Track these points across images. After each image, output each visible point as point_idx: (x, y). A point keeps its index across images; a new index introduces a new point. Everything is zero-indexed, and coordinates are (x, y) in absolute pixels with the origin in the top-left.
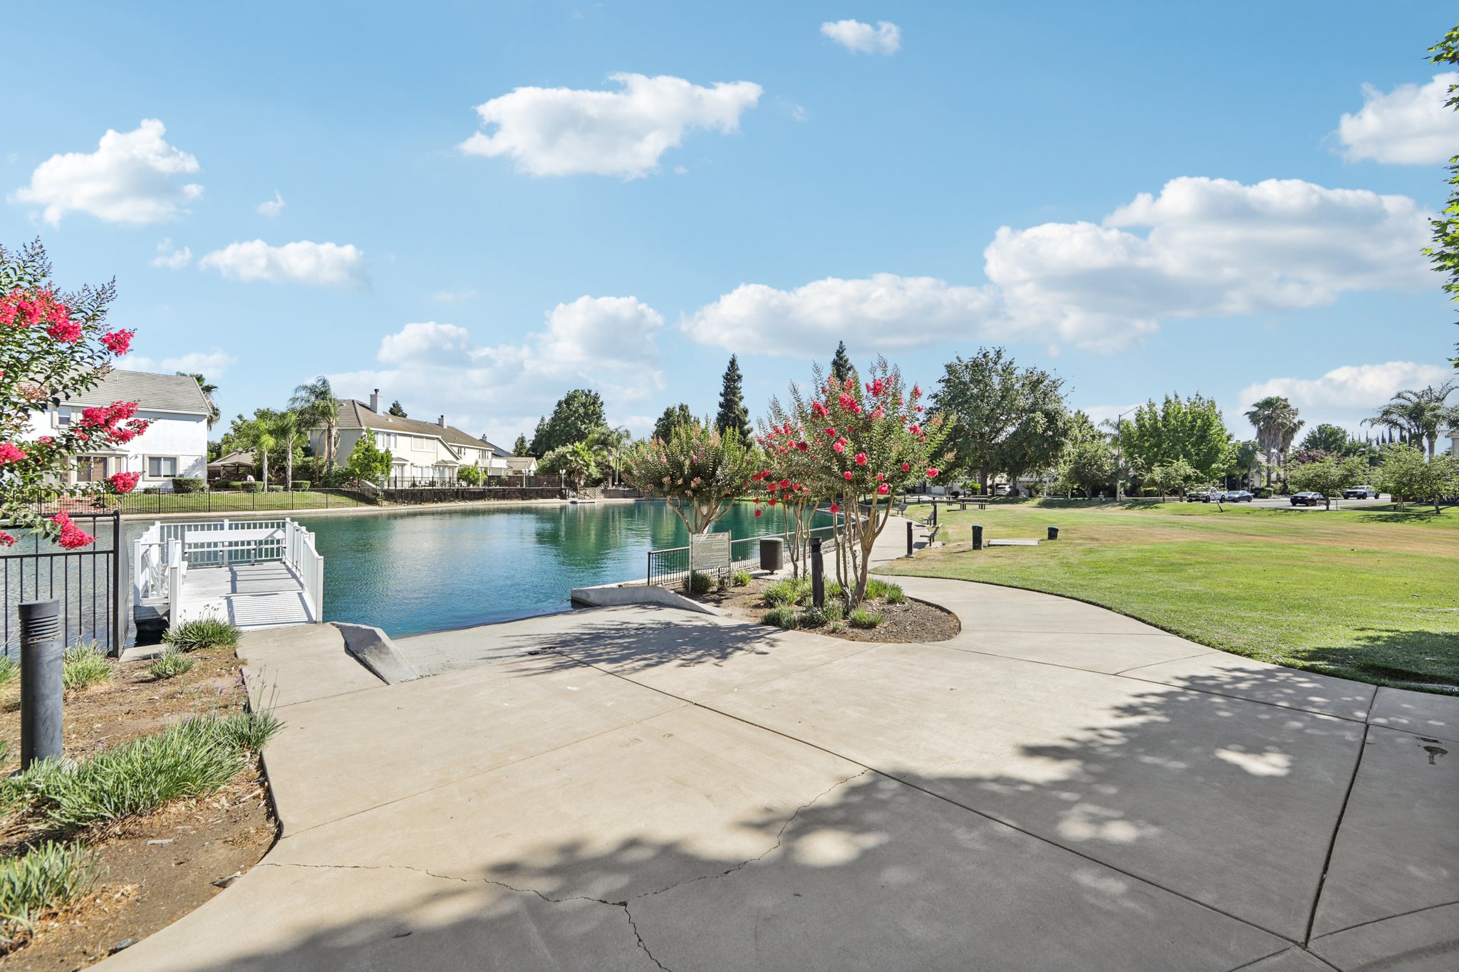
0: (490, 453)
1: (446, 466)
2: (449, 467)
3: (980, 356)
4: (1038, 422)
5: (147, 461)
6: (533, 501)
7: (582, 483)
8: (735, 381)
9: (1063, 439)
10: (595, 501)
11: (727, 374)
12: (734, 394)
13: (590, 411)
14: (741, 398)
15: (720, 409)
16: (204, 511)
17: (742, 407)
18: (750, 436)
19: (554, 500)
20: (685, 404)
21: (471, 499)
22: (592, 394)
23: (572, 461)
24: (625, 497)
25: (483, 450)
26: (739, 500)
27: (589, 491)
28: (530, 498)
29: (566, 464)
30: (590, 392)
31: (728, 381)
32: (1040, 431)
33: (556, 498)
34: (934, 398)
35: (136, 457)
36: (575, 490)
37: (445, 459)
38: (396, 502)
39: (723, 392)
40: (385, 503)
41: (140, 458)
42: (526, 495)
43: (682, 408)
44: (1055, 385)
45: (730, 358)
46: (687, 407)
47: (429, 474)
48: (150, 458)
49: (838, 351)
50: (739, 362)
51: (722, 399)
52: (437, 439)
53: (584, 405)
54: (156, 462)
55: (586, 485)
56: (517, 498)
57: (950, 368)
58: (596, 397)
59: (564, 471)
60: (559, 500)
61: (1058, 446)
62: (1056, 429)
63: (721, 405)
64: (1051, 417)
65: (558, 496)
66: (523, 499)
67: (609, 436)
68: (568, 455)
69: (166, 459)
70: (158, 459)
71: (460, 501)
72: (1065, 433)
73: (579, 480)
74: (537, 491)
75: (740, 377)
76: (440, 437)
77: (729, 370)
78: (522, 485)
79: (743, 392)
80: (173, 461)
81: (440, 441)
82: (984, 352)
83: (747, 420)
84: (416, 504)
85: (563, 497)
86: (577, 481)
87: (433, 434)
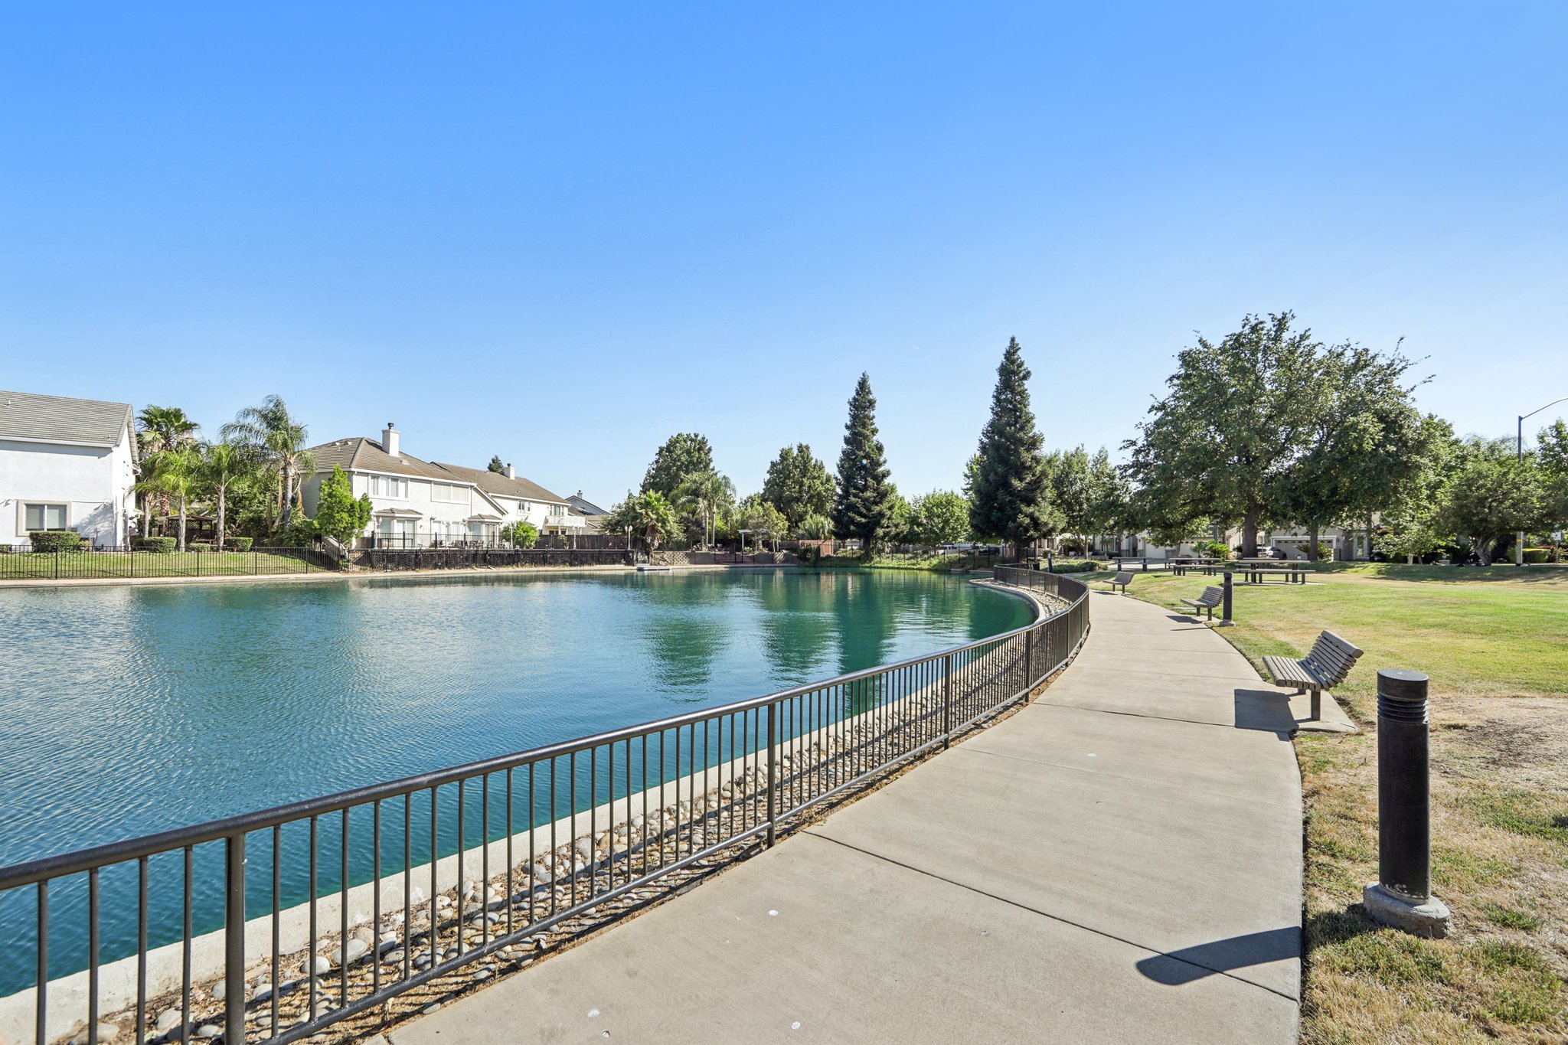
0: (566, 509)
1: (482, 522)
2: (488, 524)
3: (1247, 330)
4: (1365, 430)
5: (23, 509)
6: (587, 567)
7: (656, 544)
8: (864, 408)
9: (1418, 458)
10: (670, 567)
11: (855, 399)
12: (864, 425)
13: (695, 459)
14: (875, 431)
15: (845, 446)
16: (49, 578)
17: (875, 443)
18: (887, 481)
19: (617, 566)
20: (804, 444)
21: (496, 565)
22: (699, 438)
23: (641, 514)
24: (717, 562)
25: (555, 505)
26: (870, 567)
27: (667, 555)
28: (582, 563)
29: (635, 518)
30: (696, 436)
31: (857, 409)
32: (1368, 446)
33: (620, 563)
34: (1158, 409)
35: (7, 504)
36: (648, 553)
37: (482, 513)
38: (373, 567)
39: (849, 423)
40: (357, 568)
41: (13, 505)
42: (576, 560)
43: (801, 449)
44: (1390, 372)
45: (858, 377)
46: (807, 447)
47: (459, 532)
48: (28, 506)
49: (1008, 352)
50: (872, 383)
51: (847, 433)
52: (472, 487)
53: (688, 452)
54: (37, 511)
55: (661, 548)
56: (564, 563)
57: (1187, 359)
58: (703, 442)
59: (631, 528)
60: (622, 566)
61: (1408, 470)
62: (1402, 442)
63: (847, 441)
64: (1391, 423)
65: (623, 561)
66: (571, 565)
67: (701, 484)
68: (637, 507)
69: (51, 506)
70: (40, 507)
71: (481, 566)
72: (1420, 447)
73: (652, 540)
74: (592, 555)
75: (872, 403)
76: (475, 485)
77: (858, 394)
78: (571, 546)
79: (878, 423)
80: (62, 509)
81: (475, 489)
82: (1254, 322)
83: (882, 459)
84: (407, 570)
85: (629, 562)
86: (649, 541)
87: (466, 480)
